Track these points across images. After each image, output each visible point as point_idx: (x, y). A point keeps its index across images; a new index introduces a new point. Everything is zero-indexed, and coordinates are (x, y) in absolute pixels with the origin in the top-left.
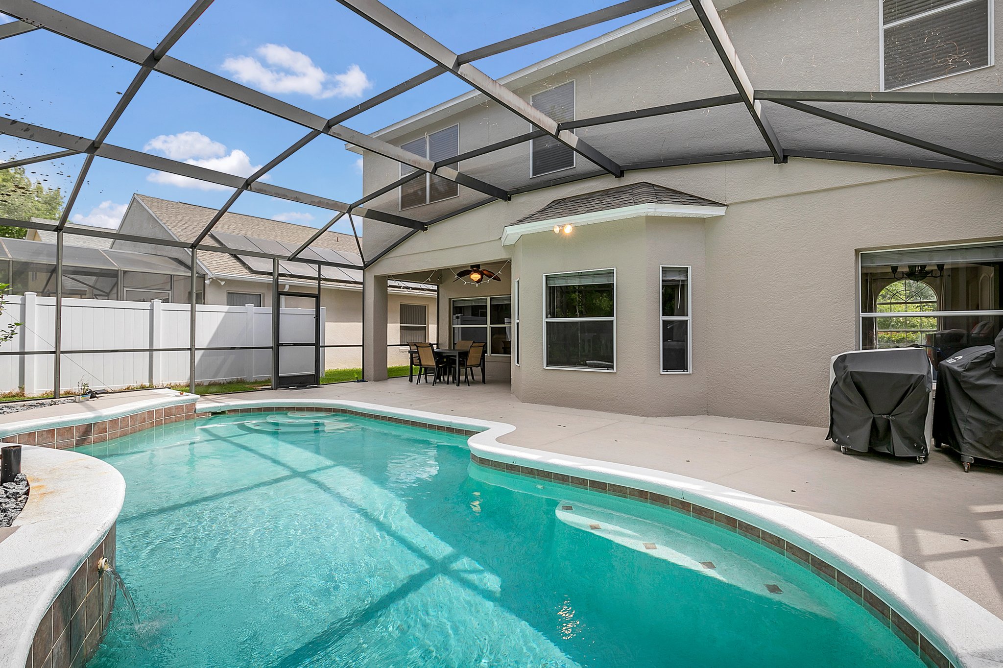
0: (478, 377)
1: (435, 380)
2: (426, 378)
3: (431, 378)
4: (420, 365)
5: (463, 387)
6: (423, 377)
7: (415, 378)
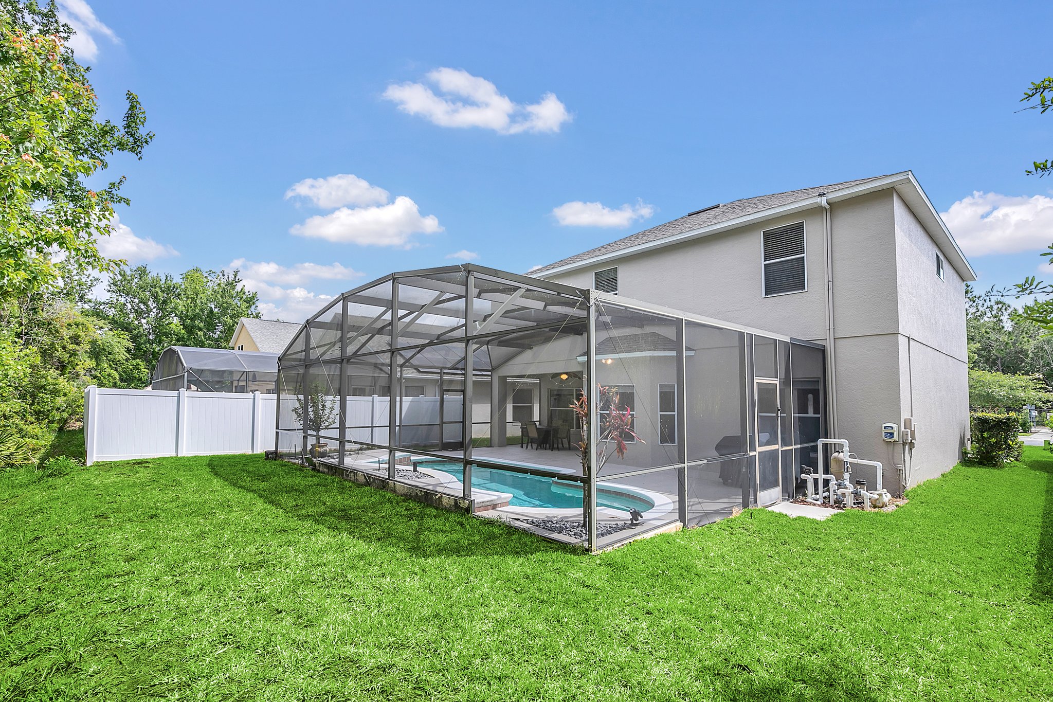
0: (566, 445)
1: (537, 447)
2: (532, 446)
3: (535, 446)
4: (528, 437)
5: (555, 452)
6: (530, 444)
7: (525, 445)
